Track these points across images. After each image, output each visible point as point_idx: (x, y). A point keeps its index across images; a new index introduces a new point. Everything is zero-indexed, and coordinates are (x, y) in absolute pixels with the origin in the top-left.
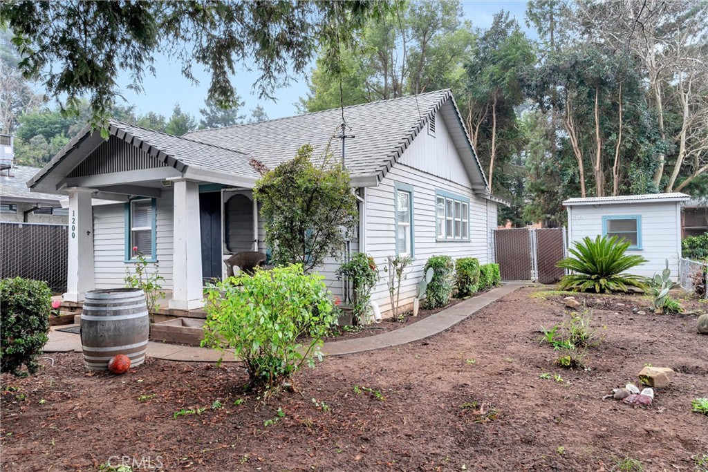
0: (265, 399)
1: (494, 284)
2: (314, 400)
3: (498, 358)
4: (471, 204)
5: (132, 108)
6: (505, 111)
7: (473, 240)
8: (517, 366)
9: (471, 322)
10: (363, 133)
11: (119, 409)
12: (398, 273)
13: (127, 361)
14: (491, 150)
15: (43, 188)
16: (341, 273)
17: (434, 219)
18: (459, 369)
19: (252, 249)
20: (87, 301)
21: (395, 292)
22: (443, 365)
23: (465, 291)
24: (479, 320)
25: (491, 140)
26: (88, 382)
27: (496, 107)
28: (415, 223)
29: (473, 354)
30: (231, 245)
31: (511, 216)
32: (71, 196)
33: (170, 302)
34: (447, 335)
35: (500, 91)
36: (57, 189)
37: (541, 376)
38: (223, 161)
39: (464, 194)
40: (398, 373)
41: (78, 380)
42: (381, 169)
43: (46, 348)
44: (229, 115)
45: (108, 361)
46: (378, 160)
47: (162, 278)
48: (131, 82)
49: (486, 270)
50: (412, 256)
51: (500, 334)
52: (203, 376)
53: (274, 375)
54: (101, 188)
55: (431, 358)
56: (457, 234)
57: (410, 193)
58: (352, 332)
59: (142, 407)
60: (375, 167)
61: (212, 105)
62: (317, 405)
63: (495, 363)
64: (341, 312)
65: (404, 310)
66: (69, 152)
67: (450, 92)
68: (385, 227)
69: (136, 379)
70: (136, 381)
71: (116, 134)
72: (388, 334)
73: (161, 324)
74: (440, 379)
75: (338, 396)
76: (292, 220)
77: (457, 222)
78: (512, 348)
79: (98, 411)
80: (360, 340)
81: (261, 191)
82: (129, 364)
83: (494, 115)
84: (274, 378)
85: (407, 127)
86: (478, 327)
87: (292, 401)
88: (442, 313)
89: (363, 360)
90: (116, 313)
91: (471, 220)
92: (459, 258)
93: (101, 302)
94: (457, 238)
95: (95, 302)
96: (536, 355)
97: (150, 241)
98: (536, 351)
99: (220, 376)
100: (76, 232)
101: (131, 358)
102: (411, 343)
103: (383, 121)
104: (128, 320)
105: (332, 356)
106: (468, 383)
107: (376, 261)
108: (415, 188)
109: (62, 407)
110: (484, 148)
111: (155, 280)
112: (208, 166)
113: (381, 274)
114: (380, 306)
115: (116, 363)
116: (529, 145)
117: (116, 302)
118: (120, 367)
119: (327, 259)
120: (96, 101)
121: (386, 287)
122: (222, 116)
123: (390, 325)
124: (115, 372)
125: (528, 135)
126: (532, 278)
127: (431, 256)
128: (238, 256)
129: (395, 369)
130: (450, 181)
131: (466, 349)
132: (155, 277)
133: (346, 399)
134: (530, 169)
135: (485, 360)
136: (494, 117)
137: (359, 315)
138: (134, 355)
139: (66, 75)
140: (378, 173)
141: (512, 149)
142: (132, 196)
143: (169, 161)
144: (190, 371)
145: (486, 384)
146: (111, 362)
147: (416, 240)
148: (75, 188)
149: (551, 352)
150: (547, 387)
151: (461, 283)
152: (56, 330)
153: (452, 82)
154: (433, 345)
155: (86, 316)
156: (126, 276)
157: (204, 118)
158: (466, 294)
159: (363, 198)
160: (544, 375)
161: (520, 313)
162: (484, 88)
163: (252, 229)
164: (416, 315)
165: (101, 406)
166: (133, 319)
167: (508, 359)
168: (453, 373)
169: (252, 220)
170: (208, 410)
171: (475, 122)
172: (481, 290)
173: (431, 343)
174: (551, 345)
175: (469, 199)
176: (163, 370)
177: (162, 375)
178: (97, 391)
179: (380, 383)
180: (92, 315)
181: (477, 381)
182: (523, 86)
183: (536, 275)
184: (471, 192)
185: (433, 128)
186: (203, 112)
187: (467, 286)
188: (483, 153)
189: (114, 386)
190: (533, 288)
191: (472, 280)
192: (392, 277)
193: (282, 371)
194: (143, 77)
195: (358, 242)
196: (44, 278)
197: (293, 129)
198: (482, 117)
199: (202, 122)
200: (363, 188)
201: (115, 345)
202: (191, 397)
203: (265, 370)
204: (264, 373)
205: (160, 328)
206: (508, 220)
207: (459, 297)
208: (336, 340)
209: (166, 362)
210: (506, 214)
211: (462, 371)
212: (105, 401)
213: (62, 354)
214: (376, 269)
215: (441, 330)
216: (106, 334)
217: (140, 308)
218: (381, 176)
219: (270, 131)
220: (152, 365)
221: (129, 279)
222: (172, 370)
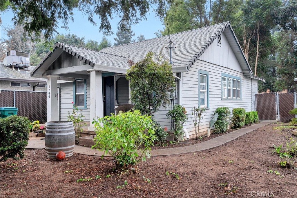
0: (121, 175)
1: (255, 122)
2: (144, 177)
3: (247, 160)
4: (242, 80)
5: (83, 38)
6: (264, 32)
7: (243, 99)
8: (256, 165)
9: (237, 141)
10: (183, 46)
11: (55, 176)
12: (199, 116)
13: (64, 154)
14: (256, 53)
15: (37, 75)
16: (168, 115)
17: (220, 88)
18: (224, 165)
19: (128, 103)
20: (47, 126)
21: (197, 125)
22: (216, 163)
23: (237, 125)
24: (242, 140)
25: (257, 48)
26: (46, 163)
27: (259, 31)
28: (210, 90)
29: (234, 158)
30: (119, 101)
31: (269, 87)
32: (48, 79)
33: (88, 127)
34: (222, 147)
35: (261, 22)
36: (43, 76)
37: (268, 171)
38: (114, 61)
39: (239, 75)
40: (191, 166)
41: (42, 162)
42: (189, 63)
43: (27, 147)
44: (127, 40)
45: (55, 154)
46: (188, 59)
47: (84, 116)
48: (63, 25)
49: (250, 115)
50: (208, 107)
51: (252, 148)
52: (97, 163)
53: (126, 164)
54: (61, 75)
55: (210, 159)
56: (234, 96)
57: (207, 75)
58: (174, 144)
59: (65, 176)
60: (186, 62)
61: (119, 36)
62: (145, 180)
63: (244, 163)
64: (168, 134)
65: (203, 134)
66: (46, 59)
67: (229, 23)
68: (193, 92)
69: (66, 163)
70: (66, 164)
71: (65, 50)
72: (191, 146)
73: (84, 138)
74: (212, 170)
75: (157, 176)
76: (143, 89)
77: (234, 90)
78: (256, 156)
79: (46, 177)
80: (176, 148)
81: (130, 75)
82: (65, 156)
83: (258, 34)
84: (126, 165)
85: (205, 42)
86: (241, 144)
87: (133, 177)
88: (223, 136)
89: (175, 158)
90: (59, 132)
91: (242, 89)
92: (234, 108)
93: (53, 127)
94: (233, 98)
95: (51, 127)
96: (269, 160)
97: (84, 99)
98: (269, 157)
99: (105, 163)
100: (50, 95)
101: (66, 153)
102: (202, 151)
103: (193, 39)
104: (65, 135)
105: (160, 156)
106: (227, 173)
107: (186, 110)
108: (210, 73)
109: (31, 174)
110: (253, 51)
111: (81, 117)
112: (106, 64)
113: (189, 116)
114: (189, 132)
115: (59, 155)
116: (278, 49)
117: (59, 127)
118: (61, 157)
119: (161, 108)
120: (46, 34)
121: (193, 123)
122: (124, 40)
123: (194, 142)
124: (58, 159)
125: (277, 44)
126: (276, 119)
127: (218, 107)
128: (122, 106)
129: (190, 164)
130: (230, 69)
131: (231, 155)
132: (81, 116)
133: (161, 177)
134: (279, 62)
135: (239, 161)
136: (258, 36)
137: (177, 136)
138: (68, 152)
139: (33, 23)
140: (187, 65)
141: (268, 52)
142: (76, 79)
143: (87, 62)
144: (91, 160)
145: (236, 174)
146: (57, 154)
147: (210, 99)
148: (50, 75)
149: (278, 159)
150: (270, 177)
151: (235, 121)
152: (40, 139)
153: (236, 19)
154: (213, 152)
155: (47, 133)
156: (68, 115)
157: (116, 42)
158: (238, 127)
159: (181, 78)
160: (269, 171)
161: (265, 137)
162: (252, 21)
163: (128, 93)
164: (209, 137)
165: (48, 175)
166: (67, 135)
167: (252, 161)
168: (220, 167)
169: (128, 89)
170: (93, 179)
171: (248, 39)
172: (246, 125)
173: (213, 151)
174: (278, 155)
175: (241, 78)
176: (80, 159)
177: (78, 162)
178: (48, 167)
179: (180, 170)
180: (49, 133)
181: (231, 172)
182: (274, 18)
183: (279, 117)
184: (242, 74)
185: (220, 42)
186: (115, 39)
187: (238, 123)
188: (252, 55)
189: (57, 166)
190: (277, 124)
191: (241, 120)
192: (195, 117)
193: (131, 162)
194: (68, 22)
195: (178, 100)
196: (27, 115)
197: (150, 45)
198: (251, 36)
199: (115, 44)
200: (181, 73)
201: (59, 147)
202: (88, 172)
203: (122, 162)
204: (121, 163)
205: (83, 139)
206: (268, 89)
207: (234, 128)
208: (164, 148)
209: (83, 155)
210: (267, 86)
211: (225, 166)
212: (50, 173)
213: (40, 150)
214: (186, 113)
215: (220, 145)
216: (55, 141)
217: (70, 130)
218: (189, 67)
219: (139, 46)
220: (76, 156)
221: (70, 117)
222: (84, 159)
